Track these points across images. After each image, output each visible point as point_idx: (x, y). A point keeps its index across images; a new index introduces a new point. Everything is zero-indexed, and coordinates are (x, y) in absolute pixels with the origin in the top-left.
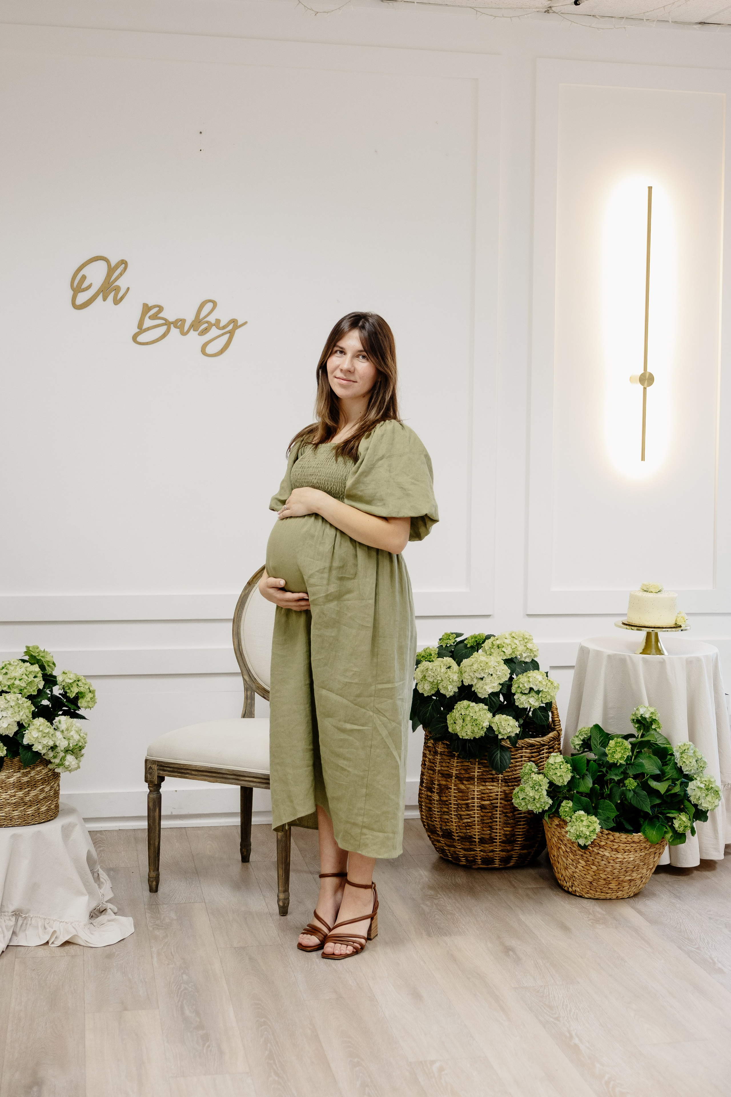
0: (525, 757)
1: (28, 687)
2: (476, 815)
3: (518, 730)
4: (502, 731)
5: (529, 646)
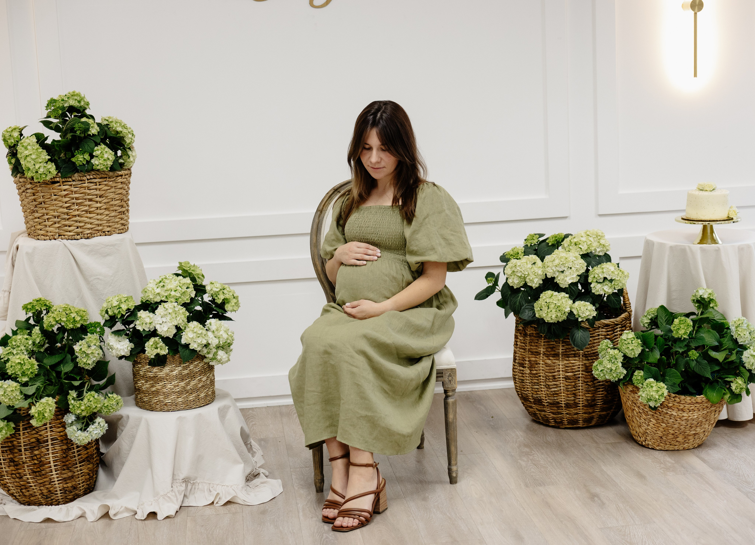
0: (602, 336)
1: (182, 297)
2: (562, 385)
3: (595, 314)
4: (581, 314)
5: (602, 242)
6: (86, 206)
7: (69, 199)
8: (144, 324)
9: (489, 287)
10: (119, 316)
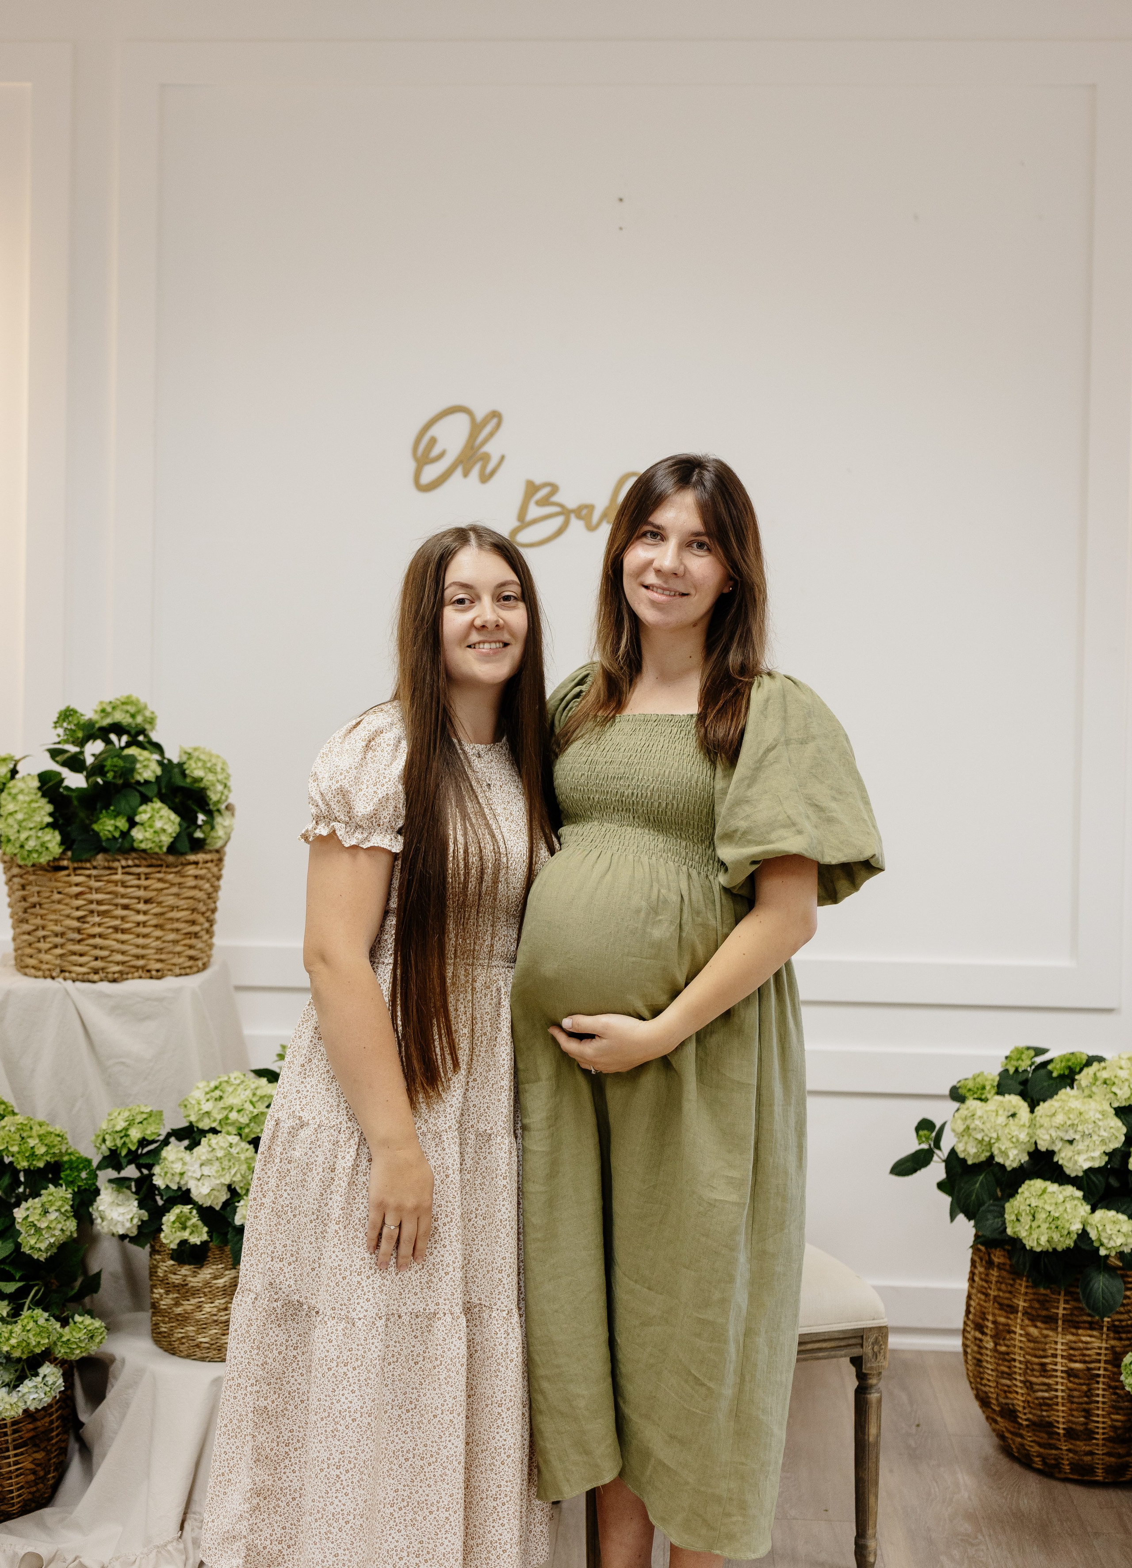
2: (1059, 1387)
4: (1105, 1241)
6: (116, 917)
7: (84, 902)
8: (169, 1175)
9: (922, 1150)
10: (124, 1153)
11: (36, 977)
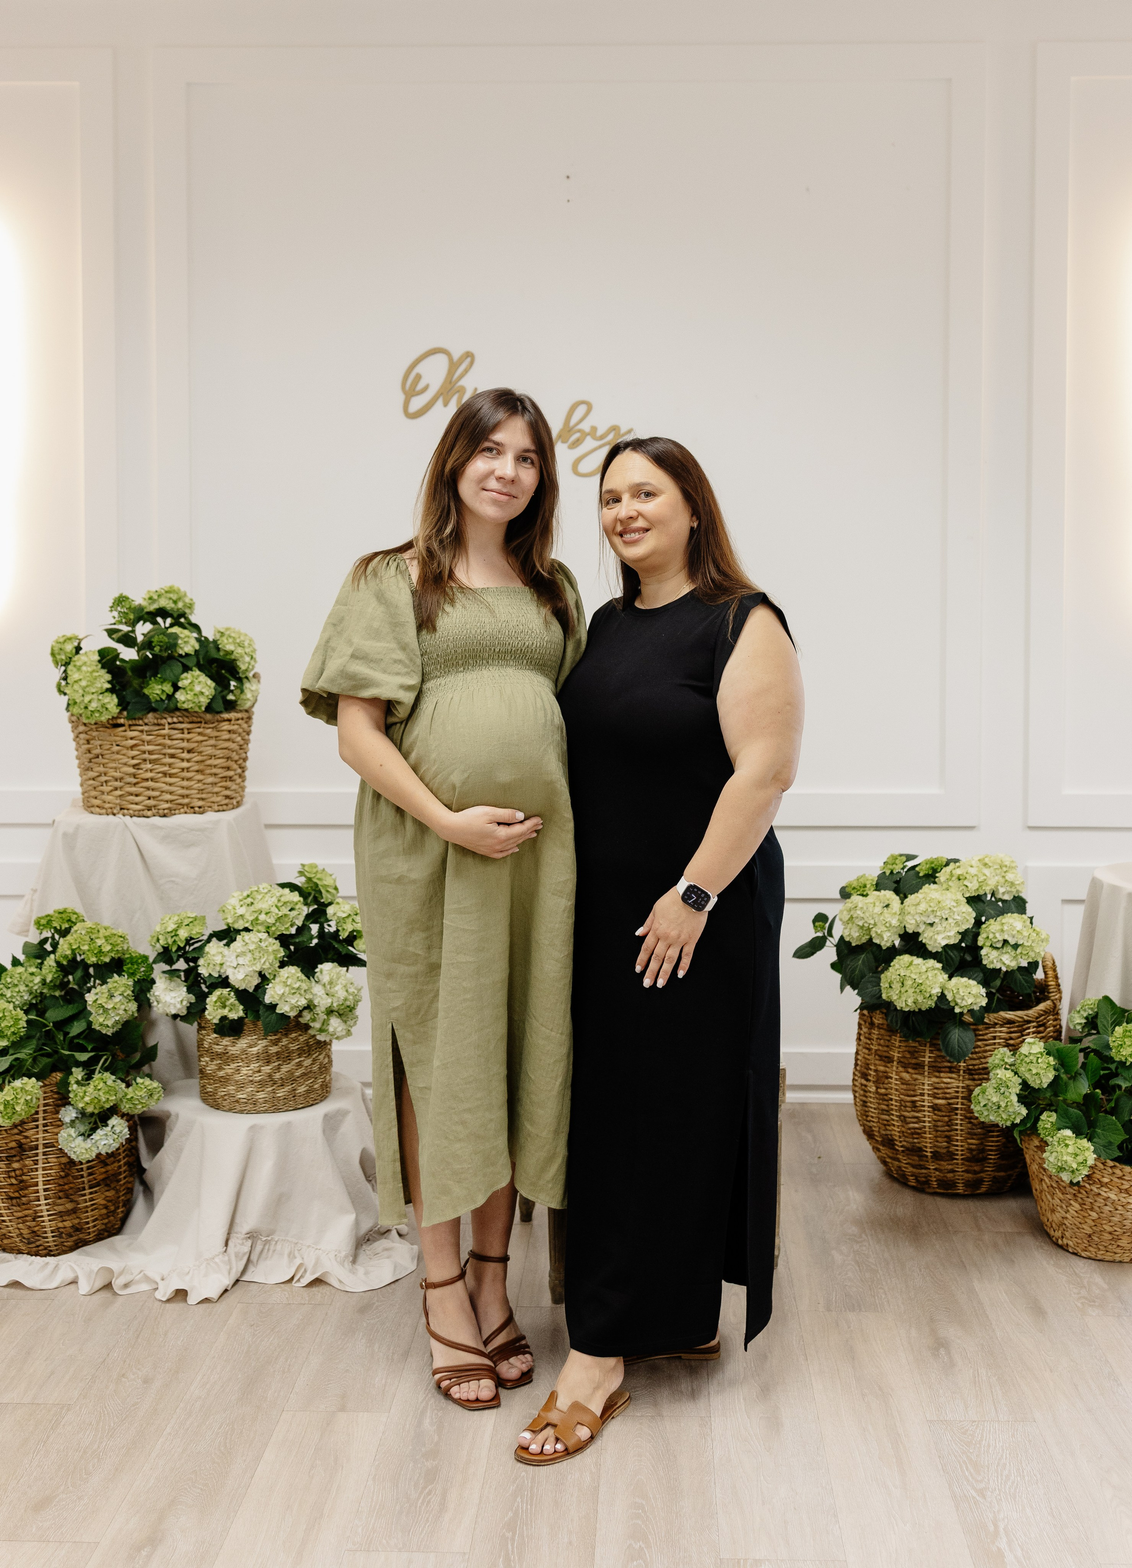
0: (1001, 1039)
1: (278, 924)
2: (927, 1119)
3: (984, 1002)
4: (959, 1001)
5: (1010, 876)
6: (165, 765)
7: (138, 753)
8: (211, 966)
9: (818, 937)
10: (174, 949)
11: (100, 814)
